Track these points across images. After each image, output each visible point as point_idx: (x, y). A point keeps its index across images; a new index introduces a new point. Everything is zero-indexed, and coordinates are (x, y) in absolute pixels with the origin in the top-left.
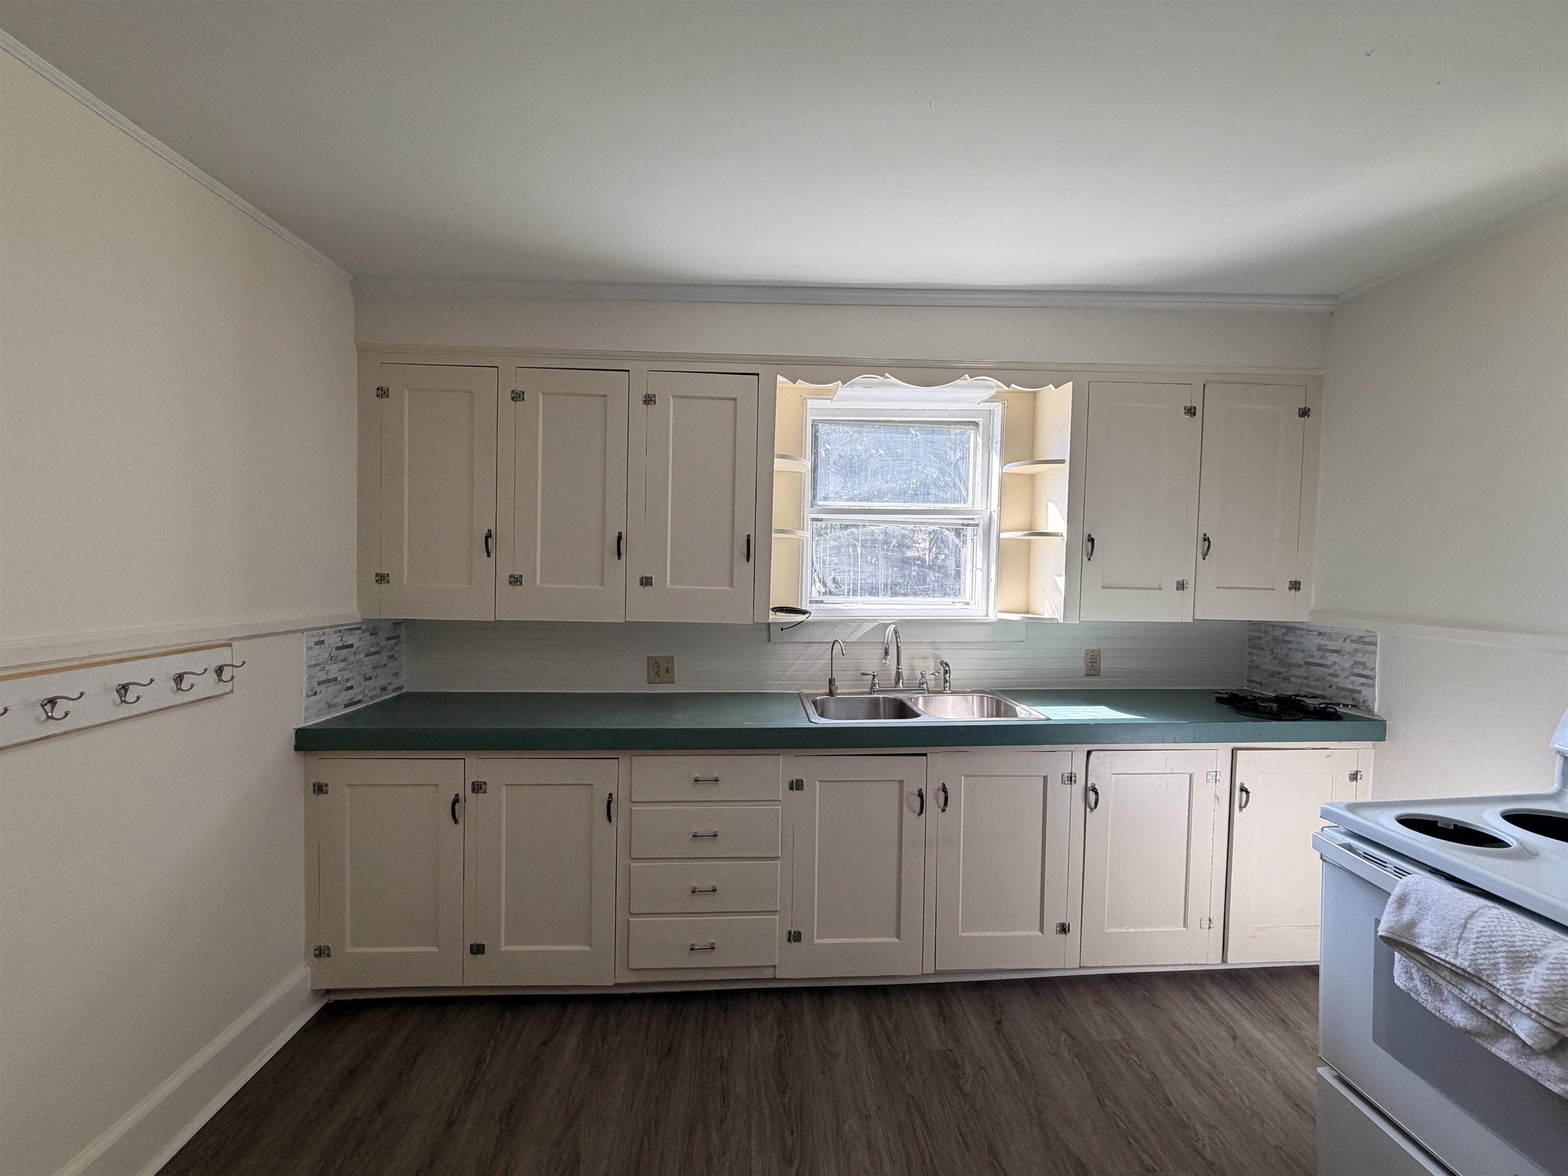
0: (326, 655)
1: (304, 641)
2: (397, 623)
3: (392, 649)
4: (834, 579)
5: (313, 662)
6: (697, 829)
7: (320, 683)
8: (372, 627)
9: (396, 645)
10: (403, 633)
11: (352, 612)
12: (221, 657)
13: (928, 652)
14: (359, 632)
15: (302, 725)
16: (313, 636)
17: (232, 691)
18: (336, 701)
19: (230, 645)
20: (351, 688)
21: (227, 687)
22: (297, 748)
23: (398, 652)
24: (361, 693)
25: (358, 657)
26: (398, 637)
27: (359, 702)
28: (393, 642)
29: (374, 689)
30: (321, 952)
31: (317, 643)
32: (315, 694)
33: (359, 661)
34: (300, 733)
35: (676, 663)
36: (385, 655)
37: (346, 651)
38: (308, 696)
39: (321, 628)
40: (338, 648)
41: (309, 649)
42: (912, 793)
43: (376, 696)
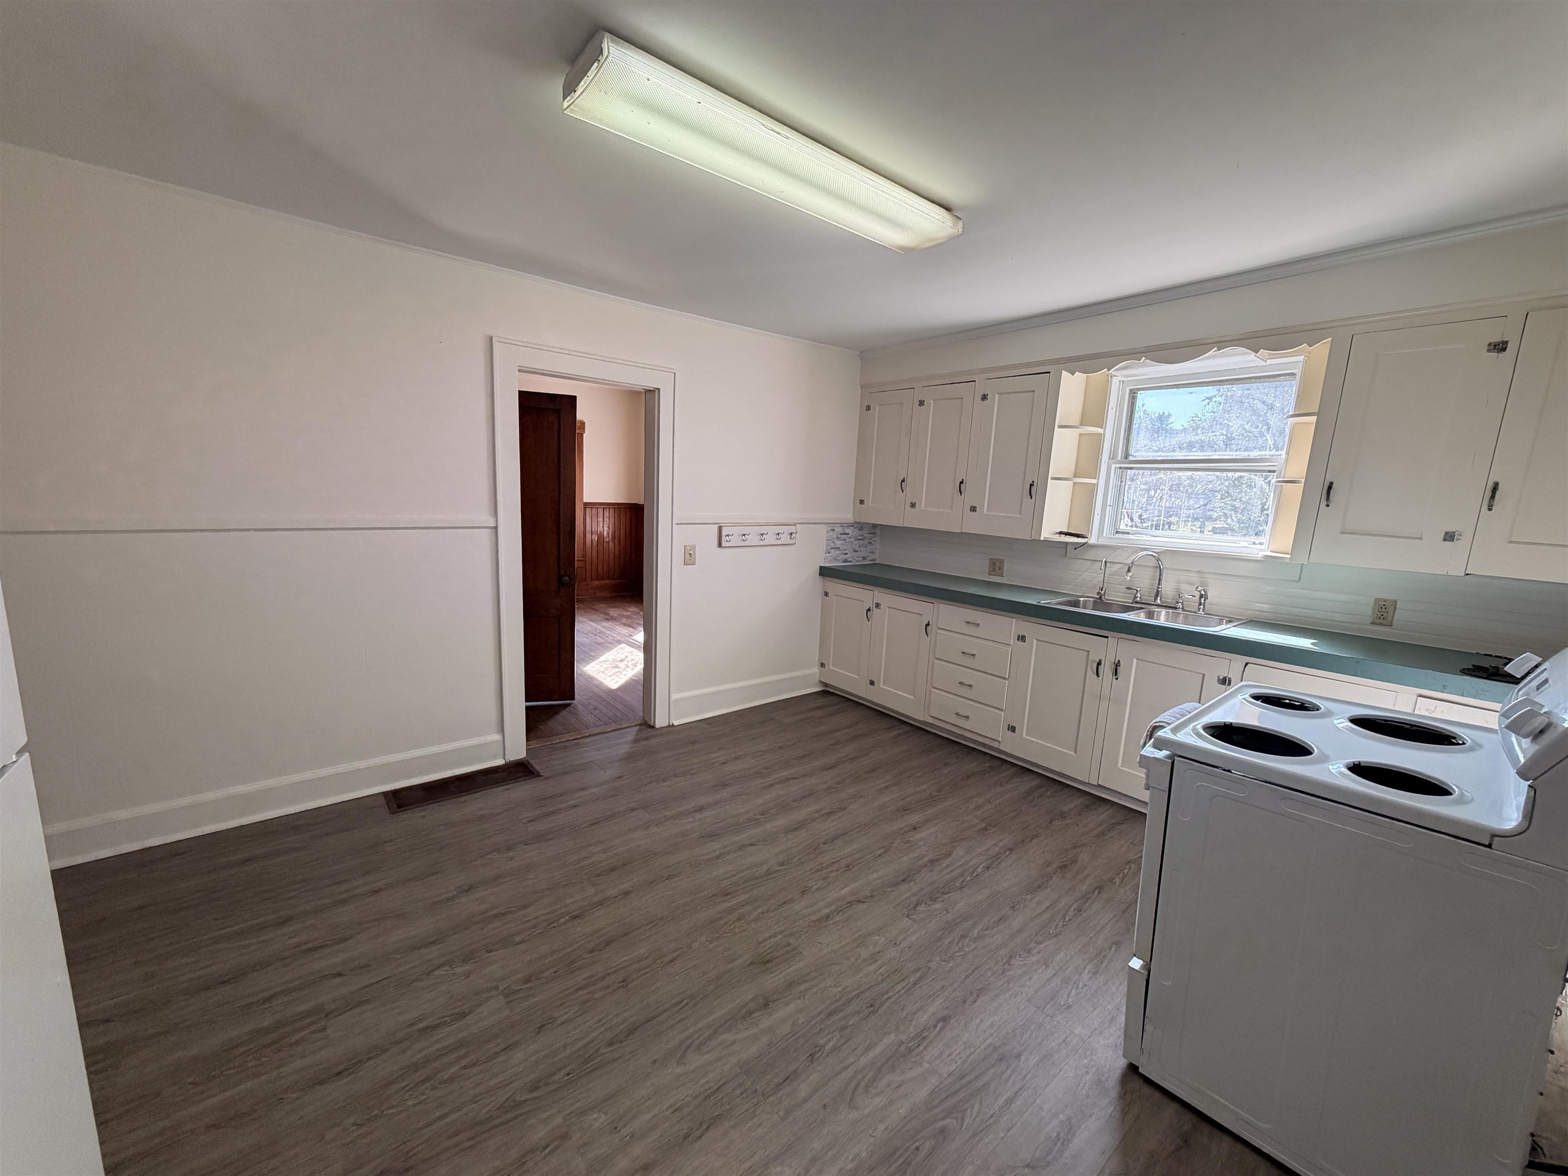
0: (835, 536)
1: (824, 528)
2: (875, 526)
3: (871, 539)
4: (1140, 516)
5: (829, 538)
6: (965, 650)
7: (832, 548)
8: (860, 526)
9: (874, 537)
10: (878, 532)
11: (849, 517)
12: (792, 529)
13: (1195, 579)
14: (852, 528)
15: (823, 565)
16: (830, 527)
17: (795, 544)
18: (839, 558)
19: (795, 525)
20: (846, 554)
21: (792, 542)
22: (820, 574)
23: (874, 541)
24: (851, 557)
25: (851, 540)
26: (875, 533)
27: (850, 562)
28: (872, 535)
29: (859, 557)
30: (822, 665)
31: (831, 530)
32: (829, 553)
33: (852, 541)
34: (821, 568)
35: (1005, 564)
36: (866, 542)
37: (845, 536)
38: (826, 553)
39: (833, 524)
40: (841, 534)
41: (828, 532)
42: (1094, 661)
43: (860, 561)
